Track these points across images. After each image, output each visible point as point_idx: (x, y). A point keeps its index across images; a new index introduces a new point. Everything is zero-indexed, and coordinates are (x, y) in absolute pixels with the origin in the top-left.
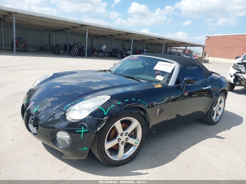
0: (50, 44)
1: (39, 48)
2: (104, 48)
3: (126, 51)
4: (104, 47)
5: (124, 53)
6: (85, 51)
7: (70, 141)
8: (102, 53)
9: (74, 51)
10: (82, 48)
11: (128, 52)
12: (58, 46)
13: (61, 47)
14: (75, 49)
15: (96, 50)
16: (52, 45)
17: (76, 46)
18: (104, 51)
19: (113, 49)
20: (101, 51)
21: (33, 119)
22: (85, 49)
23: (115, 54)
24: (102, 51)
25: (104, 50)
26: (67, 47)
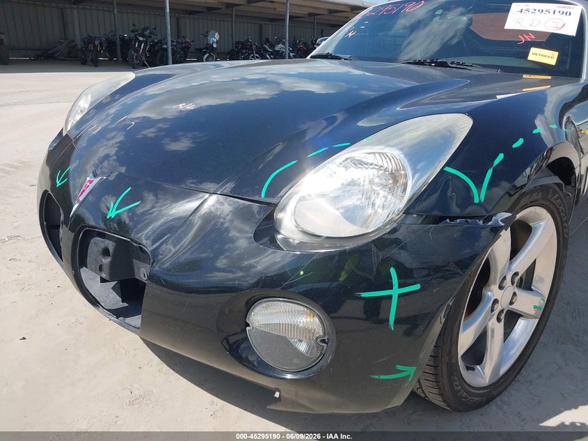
0: (66, 39)
1: (39, 52)
2: (215, 40)
3: (272, 46)
4: (214, 38)
5: (267, 51)
6: (166, 50)
7: (323, 341)
8: (209, 53)
9: (137, 51)
10: (155, 44)
11: (279, 47)
12: (89, 40)
13: (101, 44)
14: (140, 46)
15: (192, 49)
16: (73, 41)
17: (141, 39)
18: (215, 48)
19: (238, 43)
20: (207, 48)
21: (106, 252)
22: (166, 44)
23: (245, 53)
24: (209, 48)
25: (215, 46)
26: (114, 43)
